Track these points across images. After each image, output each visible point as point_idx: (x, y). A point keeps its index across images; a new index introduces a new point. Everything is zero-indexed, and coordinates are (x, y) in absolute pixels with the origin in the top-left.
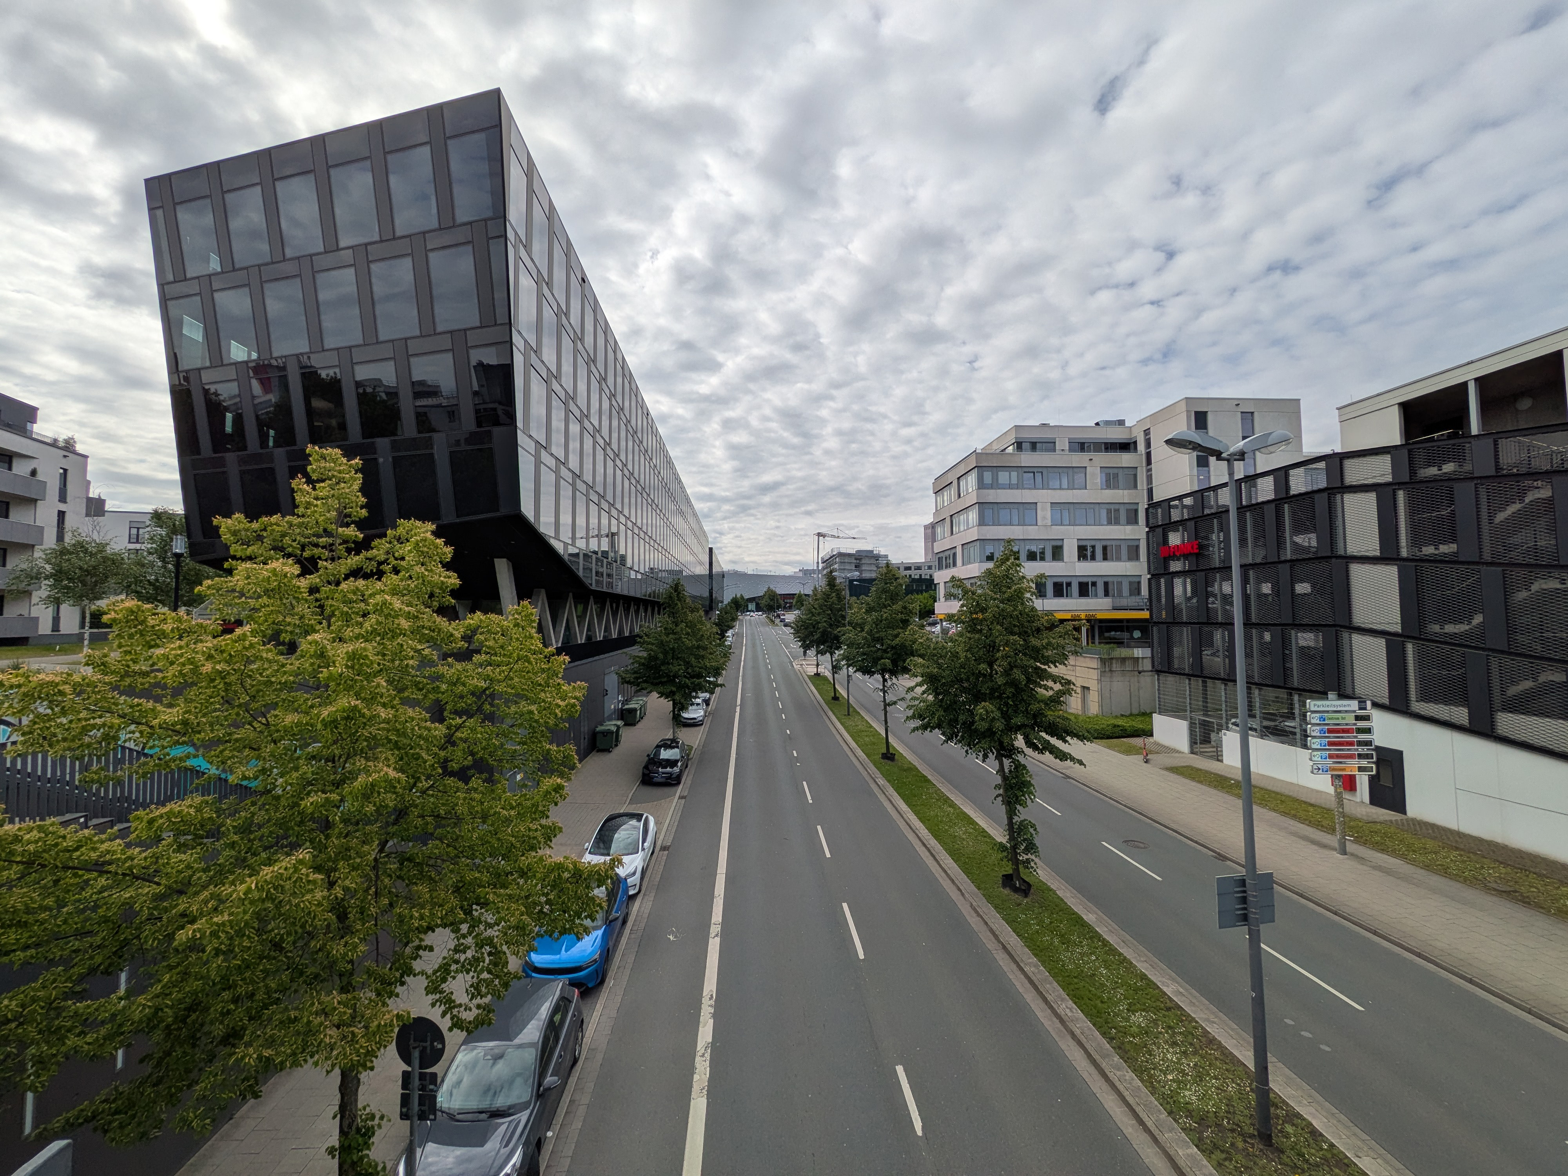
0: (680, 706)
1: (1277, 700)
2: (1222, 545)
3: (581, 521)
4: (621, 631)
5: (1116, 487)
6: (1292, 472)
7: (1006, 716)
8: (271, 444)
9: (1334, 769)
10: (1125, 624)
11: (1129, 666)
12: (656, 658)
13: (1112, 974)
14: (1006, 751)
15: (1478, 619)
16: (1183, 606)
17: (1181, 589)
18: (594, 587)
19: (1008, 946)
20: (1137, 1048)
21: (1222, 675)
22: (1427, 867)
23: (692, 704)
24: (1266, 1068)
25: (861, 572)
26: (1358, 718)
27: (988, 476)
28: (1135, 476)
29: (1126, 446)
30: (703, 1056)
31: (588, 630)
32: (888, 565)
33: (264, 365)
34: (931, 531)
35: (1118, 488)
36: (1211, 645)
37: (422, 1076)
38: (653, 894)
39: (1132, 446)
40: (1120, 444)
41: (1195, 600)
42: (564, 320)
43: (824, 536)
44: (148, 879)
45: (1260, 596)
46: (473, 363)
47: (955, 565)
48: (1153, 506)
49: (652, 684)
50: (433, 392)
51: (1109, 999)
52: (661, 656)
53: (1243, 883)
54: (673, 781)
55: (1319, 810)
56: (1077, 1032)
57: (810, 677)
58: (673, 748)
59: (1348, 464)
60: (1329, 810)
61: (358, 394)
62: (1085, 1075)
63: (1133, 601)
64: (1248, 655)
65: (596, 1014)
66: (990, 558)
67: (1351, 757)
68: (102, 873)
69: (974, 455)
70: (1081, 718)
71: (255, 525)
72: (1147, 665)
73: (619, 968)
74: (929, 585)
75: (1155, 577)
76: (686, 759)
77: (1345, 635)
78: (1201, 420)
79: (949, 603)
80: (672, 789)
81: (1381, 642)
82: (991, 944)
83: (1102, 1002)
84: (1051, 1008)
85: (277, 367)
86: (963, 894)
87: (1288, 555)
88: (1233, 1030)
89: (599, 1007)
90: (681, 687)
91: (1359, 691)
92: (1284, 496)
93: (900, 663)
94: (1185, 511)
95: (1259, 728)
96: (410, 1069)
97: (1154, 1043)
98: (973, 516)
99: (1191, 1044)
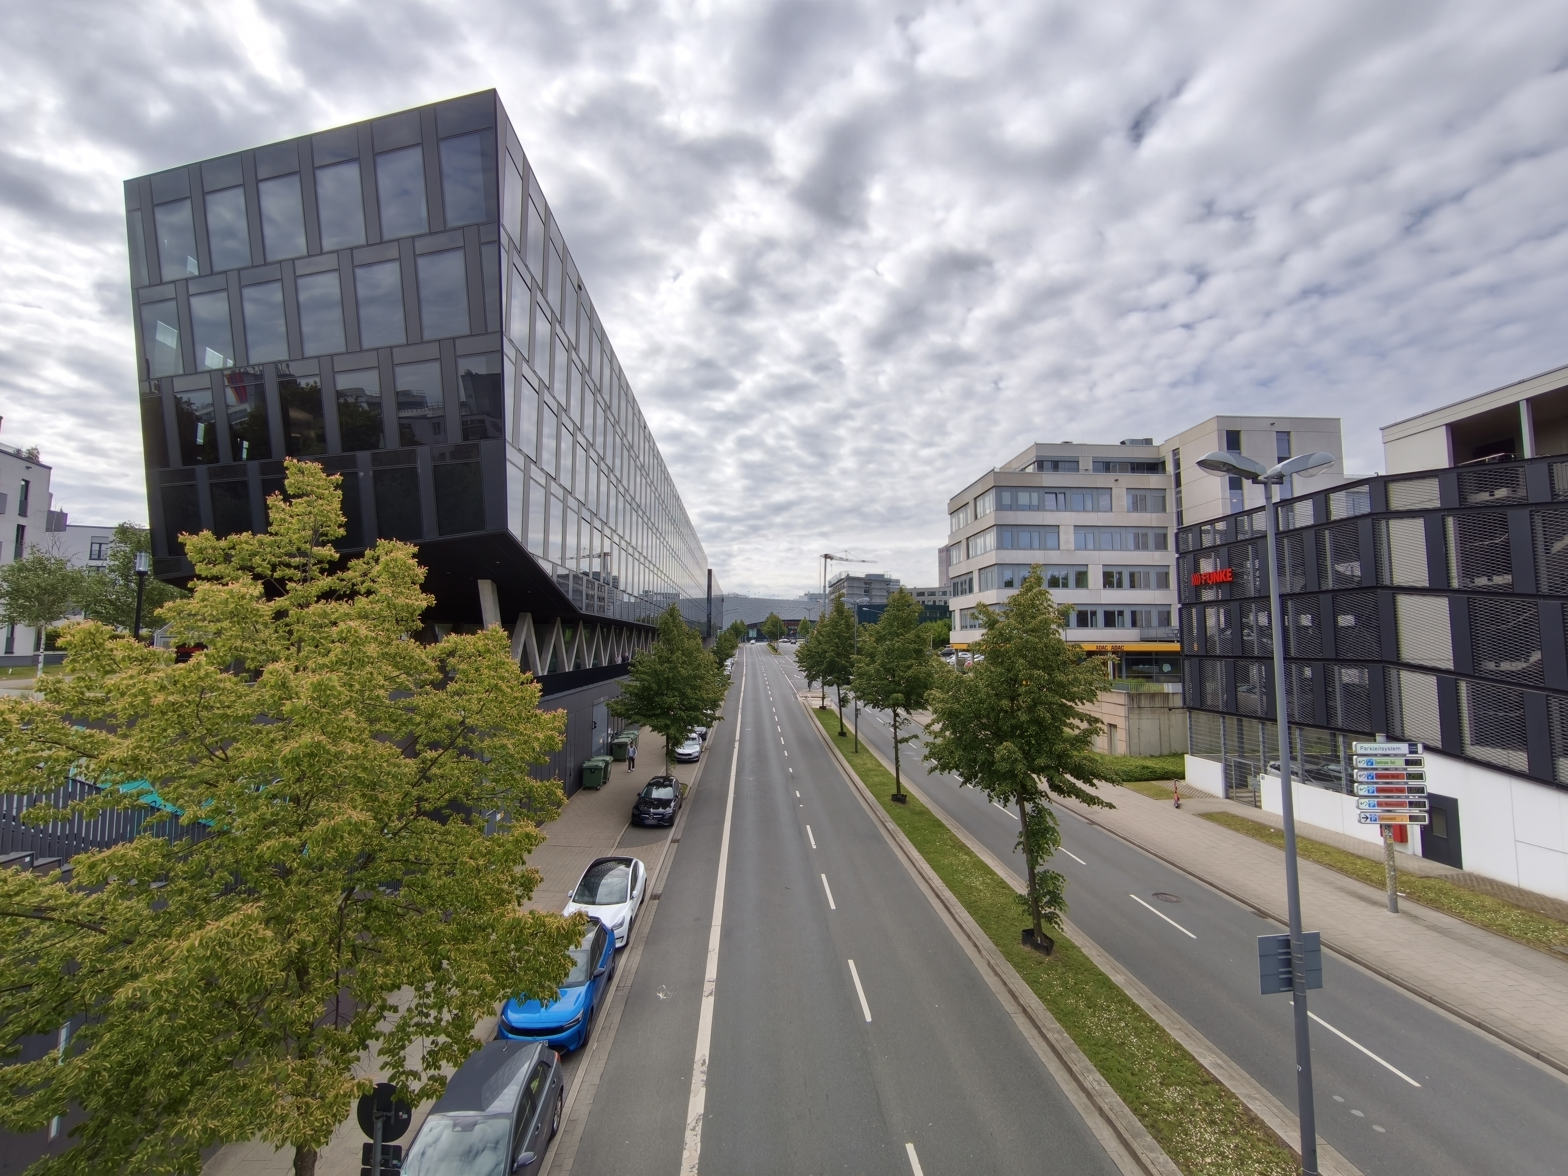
0: (674, 741)
1: (1319, 741)
2: (1257, 574)
3: (571, 540)
4: (612, 659)
5: (1144, 510)
6: (1332, 496)
7: (1026, 754)
8: (244, 456)
9: (1382, 819)
10: (1154, 657)
11: (1158, 703)
12: (648, 689)
13: (1143, 1043)
14: (1026, 793)
15: (1536, 656)
16: (1217, 638)
17: (1214, 619)
18: (584, 612)
19: (1029, 1009)
20: (1173, 1127)
21: (1259, 714)
22: (1486, 927)
23: (688, 739)
24: (1314, 1151)
25: (871, 597)
26: (1408, 762)
27: (1007, 497)
28: (1164, 498)
29: (1155, 467)
30: (694, 1129)
31: (577, 657)
32: (901, 590)
33: (240, 373)
34: (945, 554)
35: (1146, 511)
36: (1246, 679)
37: (385, 1150)
38: (641, 948)
39: (1160, 467)
40: (1148, 464)
41: (1228, 632)
42: (558, 329)
43: (831, 558)
44: (94, 926)
45: (1300, 628)
46: (462, 372)
47: (971, 590)
48: (1182, 530)
49: (644, 716)
50: (418, 402)
51: (1140, 1070)
52: (655, 686)
53: (1286, 943)
54: (665, 823)
55: (1368, 863)
56: (1106, 1108)
57: (815, 711)
58: (665, 786)
59: (1394, 488)
60: (1378, 864)
61: (339, 405)
62: (1115, 1157)
63: (1162, 632)
64: (1289, 692)
65: (577, 1081)
66: (1009, 584)
67: (1401, 804)
68: (44, 919)
69: (992, 476)
70: (1107, 759)
71: (223, 543)
72: (1178, 702)
73: (603, 1028)
74: (944, 612)
75: (1185, 607)
76: (680, 798)
77: (1393, 672)
78: (1233, 440)
79: (965, 632)
80: (667, 831)
81: (1431, 681)
82: (1010, 1007)
83: (1133, 1074)
84: (1076, 1080)
85: (254, 375)
86: (979, 951)
87: (1330, 584)
88: (1276, 1107)
89: (581, 1072)
90: (676, 720)
91: (1409, 732)
92: (1324, 521)
93: (914, 697)
94: (1217, 536)
95: (1300, 772)
96: (371, 1141)
97: (1191, 1122)
98: (990, 539)
99: (1231, 1123)
